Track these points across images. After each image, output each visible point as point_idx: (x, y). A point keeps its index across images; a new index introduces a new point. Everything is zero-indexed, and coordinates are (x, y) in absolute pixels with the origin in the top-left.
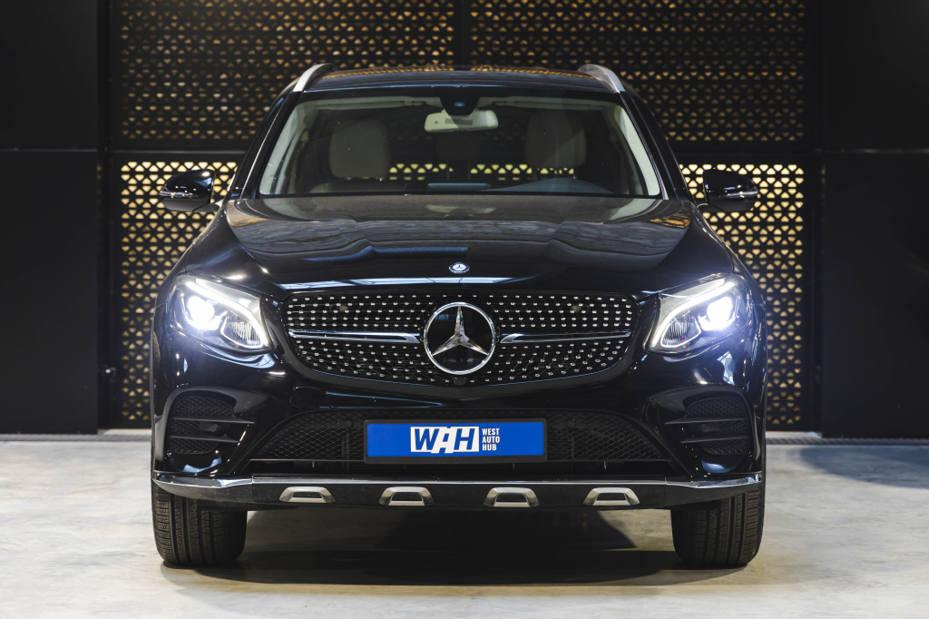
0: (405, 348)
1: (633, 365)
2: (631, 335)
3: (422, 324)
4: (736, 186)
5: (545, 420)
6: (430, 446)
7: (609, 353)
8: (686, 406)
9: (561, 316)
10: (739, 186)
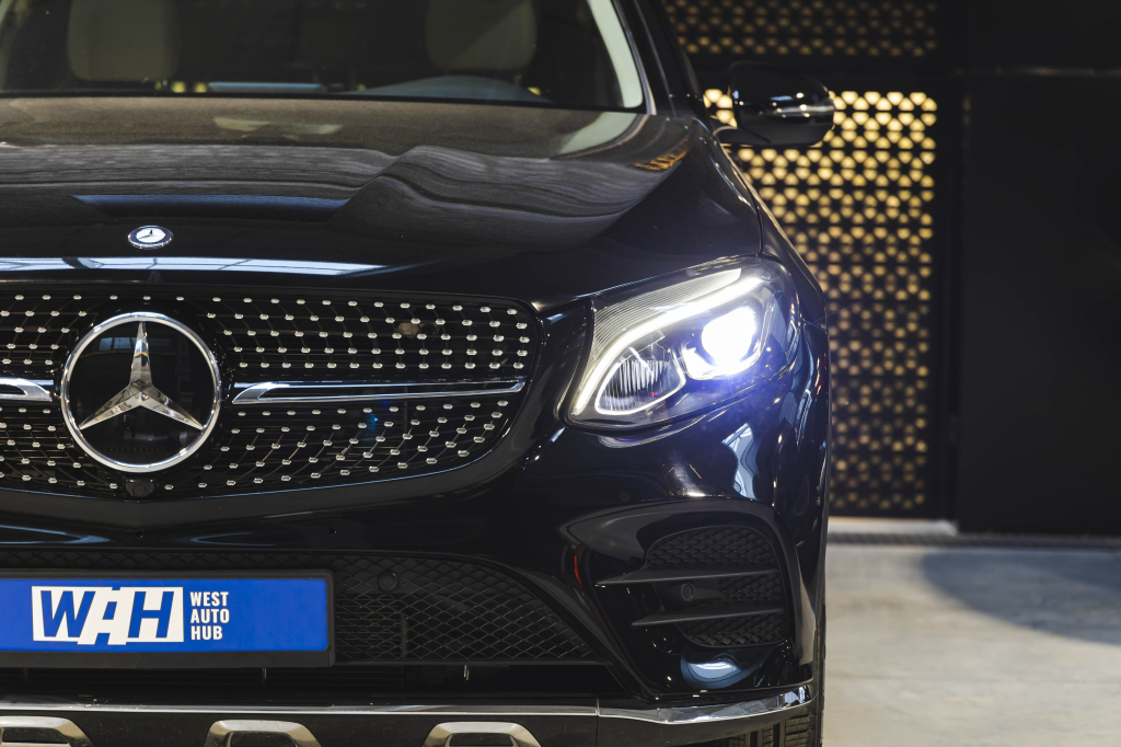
0: (22, 411)
1: (531, 452)
2: (524, 389)
3: (61, 358)
4: (793, 94)
5: (329, 575)
6: (75, 628)
7: (475, 428)
8: (645, 546)
9: (371, 344)
10: (800, 95)
